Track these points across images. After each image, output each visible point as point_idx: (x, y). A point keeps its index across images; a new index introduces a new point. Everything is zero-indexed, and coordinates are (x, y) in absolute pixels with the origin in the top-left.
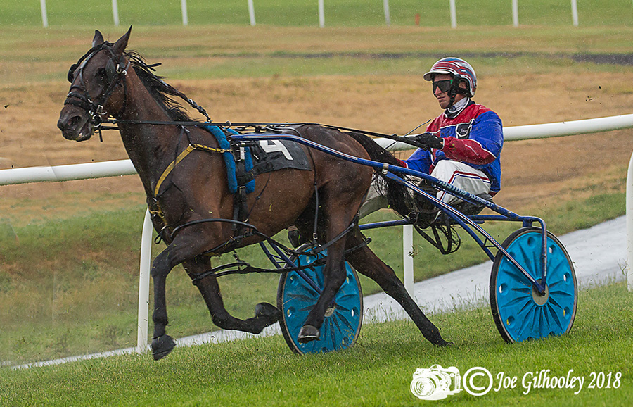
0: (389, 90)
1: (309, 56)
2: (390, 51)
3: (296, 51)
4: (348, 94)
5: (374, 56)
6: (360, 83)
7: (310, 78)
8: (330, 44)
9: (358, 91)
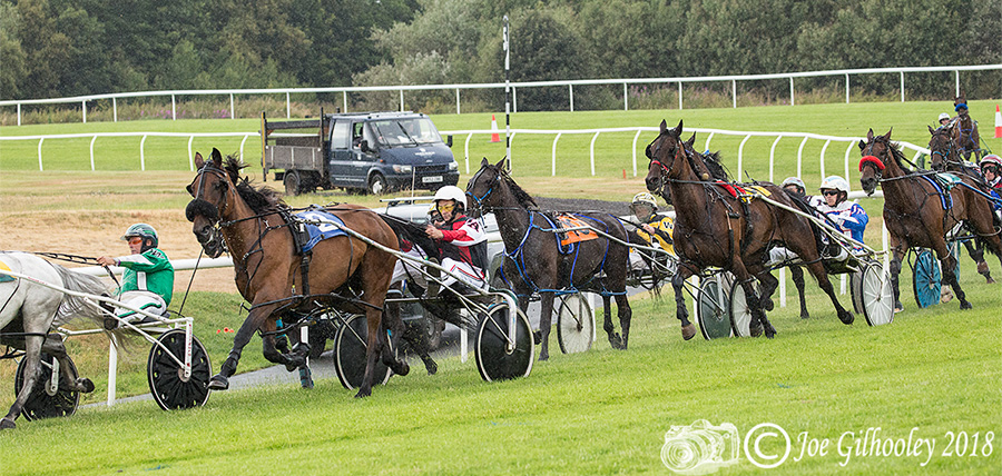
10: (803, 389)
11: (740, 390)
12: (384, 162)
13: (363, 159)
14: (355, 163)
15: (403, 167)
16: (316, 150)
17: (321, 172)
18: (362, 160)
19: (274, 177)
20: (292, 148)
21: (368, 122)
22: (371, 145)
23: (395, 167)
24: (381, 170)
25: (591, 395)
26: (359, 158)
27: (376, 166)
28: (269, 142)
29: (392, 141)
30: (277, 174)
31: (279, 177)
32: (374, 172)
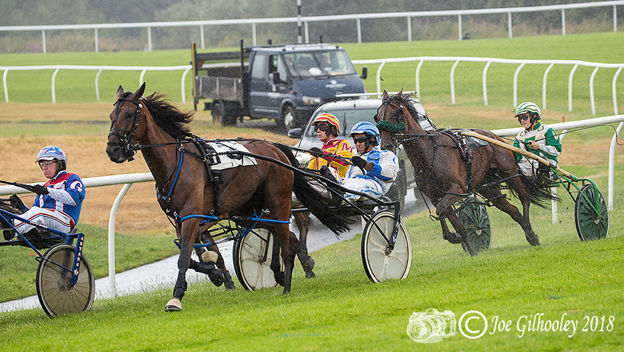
0: (99, 146)
1: (45, 123)
2: (101, 119)
3: (37, 120)
4: (72, 148)
5: (89, 122)
6: (80, 141)
7: (46, 138)
8: (59, 115)
9: (79, 146)
10: (572, 299)
11: (513, 301)
12: (295, 93)
13: (278, 91)
14: (270, 94)
15: (312, 99)
16: (237, 82)
17: (242, 103)
18: (276, 92)
19: (203, 107)
20: (218, 78)
21: (282, 54)
22: (283, 77)
23: (305, 99)
24: (293, 103)
25: (376, 308)
26: (274, 89)
27: (288, 97)
28: (199, 72)
29: (303, 73)
30: (206, 104)
31: (208, 106)
32: (288, 104)
